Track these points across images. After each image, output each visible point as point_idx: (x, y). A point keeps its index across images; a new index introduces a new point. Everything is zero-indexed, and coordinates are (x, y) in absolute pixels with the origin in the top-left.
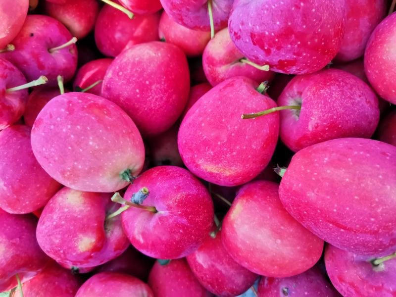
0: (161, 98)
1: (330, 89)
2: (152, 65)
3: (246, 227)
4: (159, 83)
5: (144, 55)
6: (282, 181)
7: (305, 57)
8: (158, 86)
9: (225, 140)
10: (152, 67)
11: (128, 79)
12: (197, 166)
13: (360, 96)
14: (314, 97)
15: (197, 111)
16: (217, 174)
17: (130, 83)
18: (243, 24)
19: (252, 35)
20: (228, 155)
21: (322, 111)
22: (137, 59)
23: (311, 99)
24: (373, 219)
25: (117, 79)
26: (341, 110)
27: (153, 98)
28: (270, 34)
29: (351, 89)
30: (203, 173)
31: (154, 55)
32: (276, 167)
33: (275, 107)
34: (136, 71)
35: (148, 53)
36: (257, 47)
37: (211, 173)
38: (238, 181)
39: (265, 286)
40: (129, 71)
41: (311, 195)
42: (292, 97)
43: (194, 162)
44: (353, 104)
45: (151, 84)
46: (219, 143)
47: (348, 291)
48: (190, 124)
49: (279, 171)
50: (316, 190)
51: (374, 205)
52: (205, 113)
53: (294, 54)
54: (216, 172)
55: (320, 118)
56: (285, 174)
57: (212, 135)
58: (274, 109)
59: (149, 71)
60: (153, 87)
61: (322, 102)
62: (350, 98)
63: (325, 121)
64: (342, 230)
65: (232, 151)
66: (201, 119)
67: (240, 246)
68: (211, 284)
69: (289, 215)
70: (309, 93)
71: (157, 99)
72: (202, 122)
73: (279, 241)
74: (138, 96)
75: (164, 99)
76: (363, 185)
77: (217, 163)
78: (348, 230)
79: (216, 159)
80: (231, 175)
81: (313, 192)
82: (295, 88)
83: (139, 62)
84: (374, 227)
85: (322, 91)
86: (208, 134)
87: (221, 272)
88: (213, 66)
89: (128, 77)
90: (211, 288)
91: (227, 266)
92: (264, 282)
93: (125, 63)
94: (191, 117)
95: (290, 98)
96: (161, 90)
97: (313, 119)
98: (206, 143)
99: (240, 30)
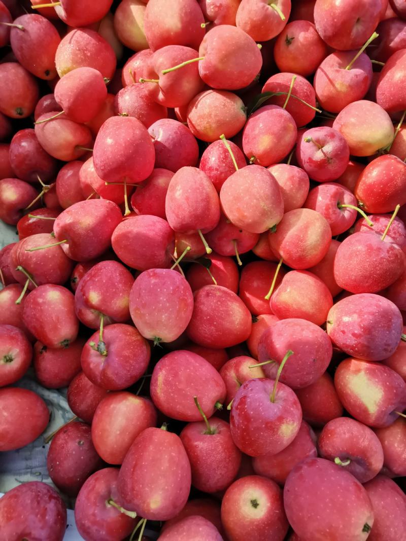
0: (206, 333)
1: (222, 452)
2: (228, 324)
3: (125, 409)
4: (217, 331)
5: (234, 316)
6: (158, 429)
7: (237, 432)
8: (214, 330)
9: (179, 387)
10: (227, 325)
11: (215, 310)
12: (161, 369)
13: (221, 474)
14: (216, 443)
15: (197, 364)
16: (157, 384)
17: (213, 311)
18: (252, 390)
19: (245, 397)
20: (170, 390)
21: (207, 449)
22: (231, 312)
23: (214, 440)
24: (141, 486)
25: (215, 301)
26: (209, 461)
27: (205, 328)
28: (246, 408)
29: (225, 467)
30: (157, 374)
31: (237, 323)
32: (167, 423)
33: (207, 417)
34: (222, 314)
35: (237, 319)
36: (239, 401)
37: (157, 380)
38: (154, 398)
39: (81, 427)
40: (221, 309)
41: (151, 448)
42: (217, 428)
43: (163, 367)
44: (214, 469)
45: (215, 326)
46: (177, 383)
47: (90, 485)
48: (188, 360)
49: (165, 426)
50: (154, 450)
51: (150, 485)
52: (196, 371)
53: (238, 425)
54: (158, 383)
55: (202, 448)
56: (163, 430)
57: (182, 378)
58: (204, 416)
59: (224, 323)
60: (213, 327)
61: (213, 448)
62: (218, 467)
63: (201, 451)
64: (132, 470)
65: (173, 392)
66: (192, 368)
67: (112, 406)
68: (77, 386)
69: (136, 437)
70: (218, 438)
71: (205, 330)
72: (190, 369)
73: (118, 433)
74: (205, 318)
75: (206, 335)
76: (160, 477)
77: (164, 384)
78: (133, 473)
79: (167, 382)
80: (158, 393)
81: (153, 449)
82: (223, 429)
83: (229, 315)
84: (136, 488)
85: (220, 447)
86: (182, 375)
87: (88, 393)
88: (235, 367)
89: (217, 309)
90: (74, 387)
91: (93, 397)
92: (83, 426)
93: (228, 304)
94: (193, 361)
95: (217, 426)
96: (212, 333)
97: (201, 444)
98: (176, 375)
99: (248, 388)
